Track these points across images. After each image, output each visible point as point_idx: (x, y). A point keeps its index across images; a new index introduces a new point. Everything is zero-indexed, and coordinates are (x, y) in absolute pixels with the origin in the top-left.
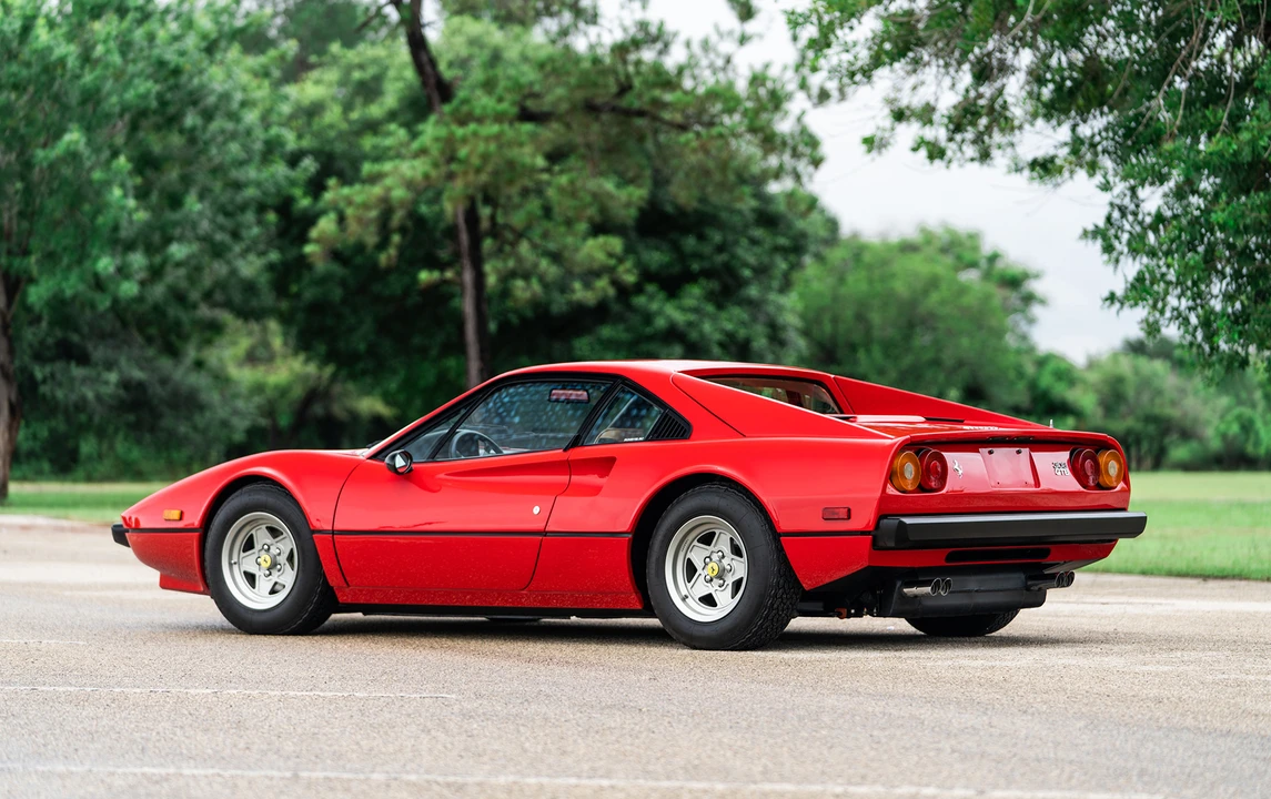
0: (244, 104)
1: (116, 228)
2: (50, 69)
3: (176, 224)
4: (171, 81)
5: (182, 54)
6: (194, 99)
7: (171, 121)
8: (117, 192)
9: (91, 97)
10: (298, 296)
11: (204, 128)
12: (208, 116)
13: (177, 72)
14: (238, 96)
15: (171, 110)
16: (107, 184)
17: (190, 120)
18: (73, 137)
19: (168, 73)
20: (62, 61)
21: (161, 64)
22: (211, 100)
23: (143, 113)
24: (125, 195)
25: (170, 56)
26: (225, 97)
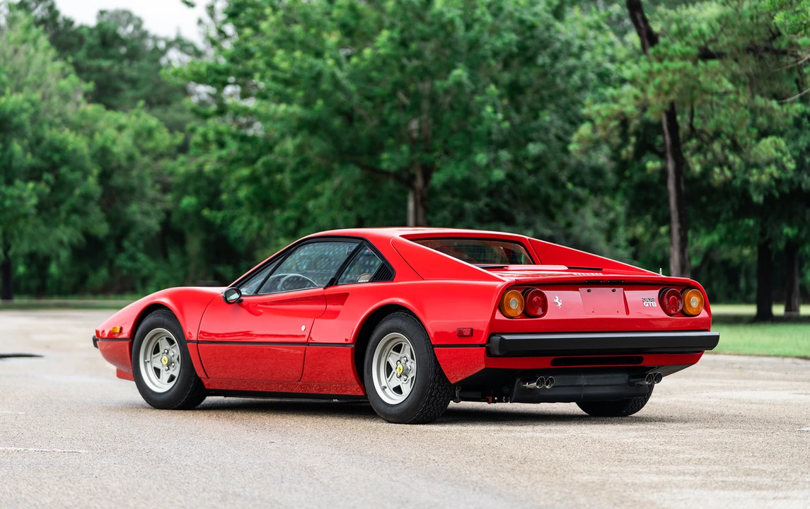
0: (582, 48)
1: (489, 133)
2: (446, 27)
3: (534, 130)
4: (528, 34)
5: (536, 14)
6: (545, 45)
7: (530, 61)
8: (489, 109)
9: (474, 45)
10: (630, 178)
11: (552, 66)
12: (555, 57)
13: (532, 27)
14: (577, 42)
15: (529, 53)
16: (484, 103)
17: (543, 59)
18: (460, 73)
19: (526, 28)
20: (452, 22)
21: (522, 22)
22: (558, 45)
23: (511, 56)
24: (495, 112)
25: (528, 17)
26: (568, 44)
